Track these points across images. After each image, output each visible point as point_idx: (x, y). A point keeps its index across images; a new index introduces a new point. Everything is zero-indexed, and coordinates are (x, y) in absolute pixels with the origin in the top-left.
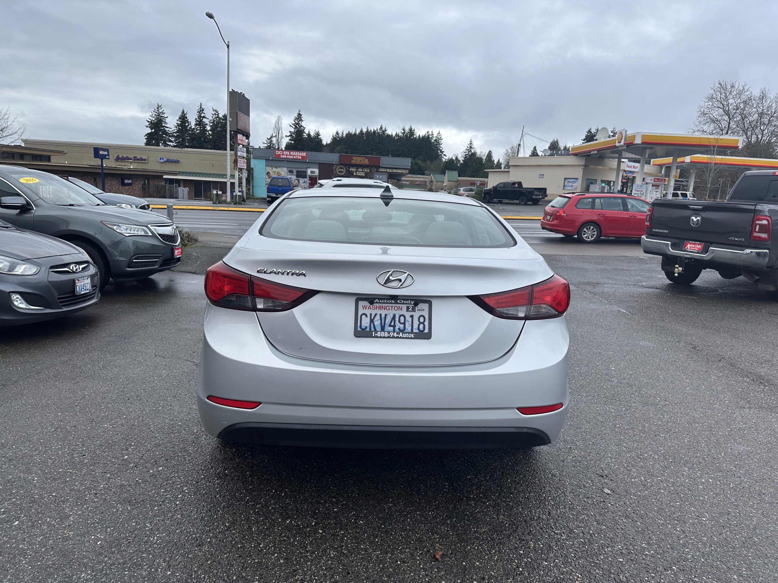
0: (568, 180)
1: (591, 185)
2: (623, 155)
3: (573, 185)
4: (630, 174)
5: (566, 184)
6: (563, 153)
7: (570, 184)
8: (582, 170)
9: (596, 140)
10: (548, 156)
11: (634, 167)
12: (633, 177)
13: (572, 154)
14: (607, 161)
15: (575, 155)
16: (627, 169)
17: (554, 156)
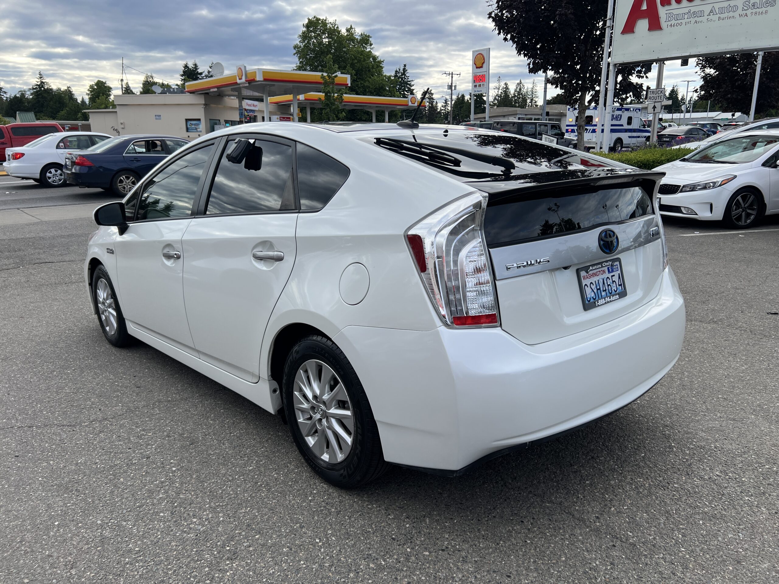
0: (189, 122)
1: (215, 126)
2: (242, 92)
3: (197, 127)
4: (251, 113)
5: (189, 126)
6: (176, 91)
7: (193, 126)
8: (203, 109)
9: (212, 76)
10: (161, 93)
11: (253, 105)
12: (255, 116)
13: (188, 92)
14: (226, 99)
15: (192, 92)
16: (247, 108)
17: (166, 93)
